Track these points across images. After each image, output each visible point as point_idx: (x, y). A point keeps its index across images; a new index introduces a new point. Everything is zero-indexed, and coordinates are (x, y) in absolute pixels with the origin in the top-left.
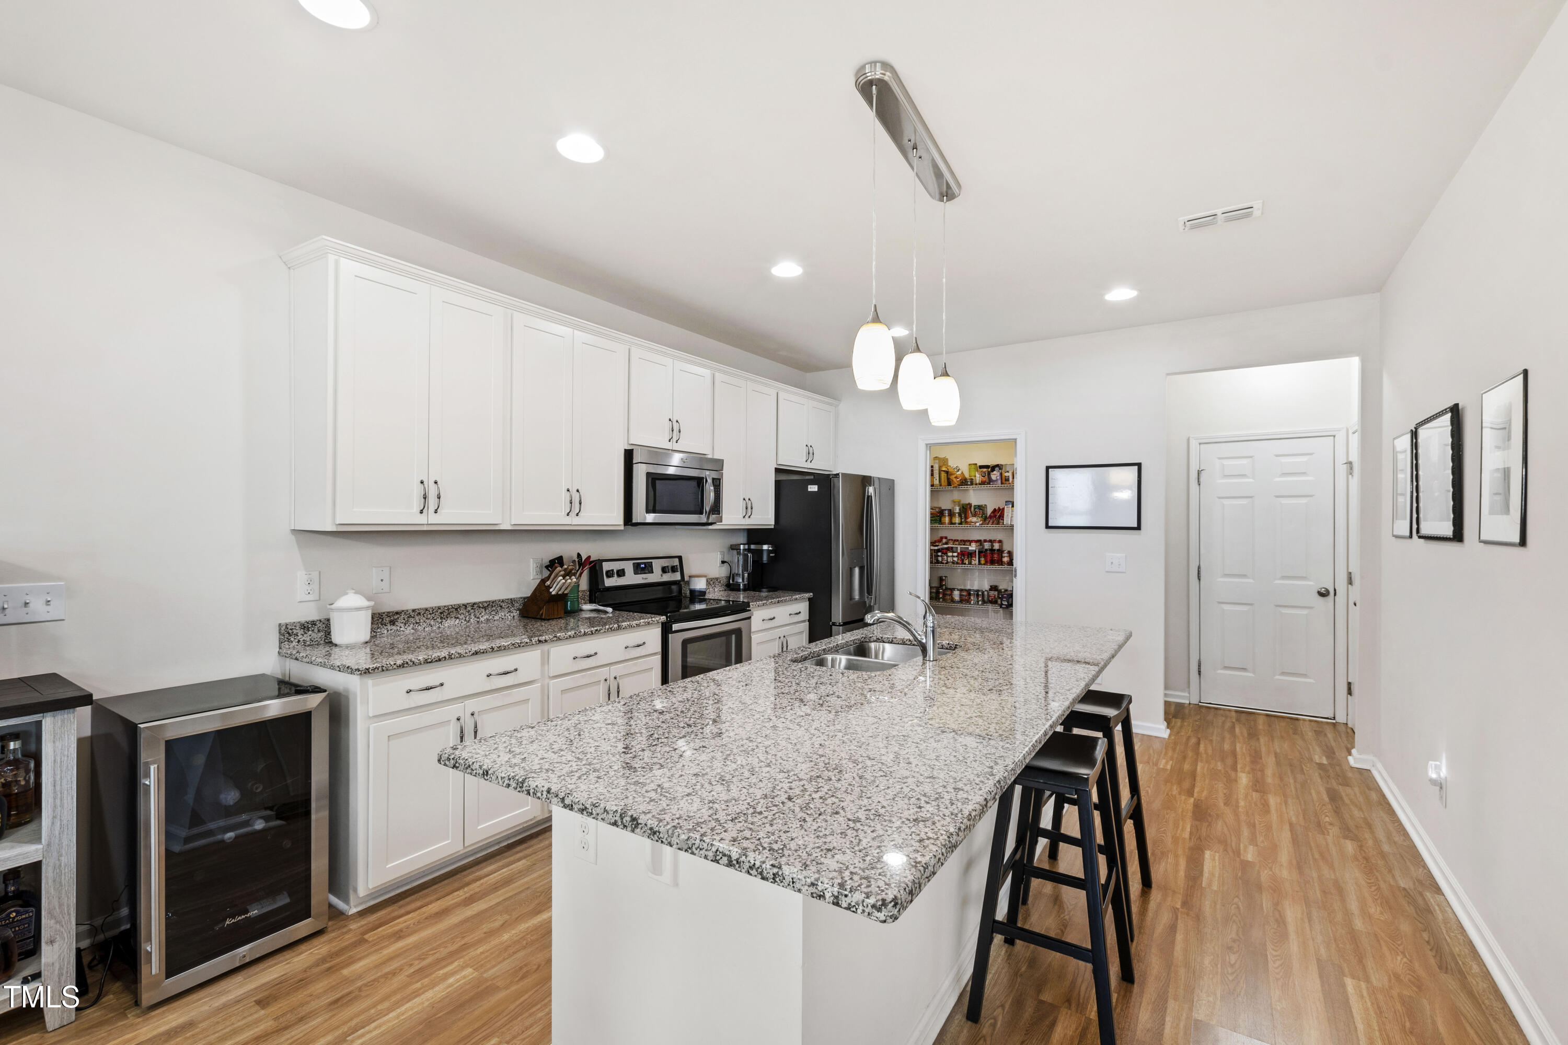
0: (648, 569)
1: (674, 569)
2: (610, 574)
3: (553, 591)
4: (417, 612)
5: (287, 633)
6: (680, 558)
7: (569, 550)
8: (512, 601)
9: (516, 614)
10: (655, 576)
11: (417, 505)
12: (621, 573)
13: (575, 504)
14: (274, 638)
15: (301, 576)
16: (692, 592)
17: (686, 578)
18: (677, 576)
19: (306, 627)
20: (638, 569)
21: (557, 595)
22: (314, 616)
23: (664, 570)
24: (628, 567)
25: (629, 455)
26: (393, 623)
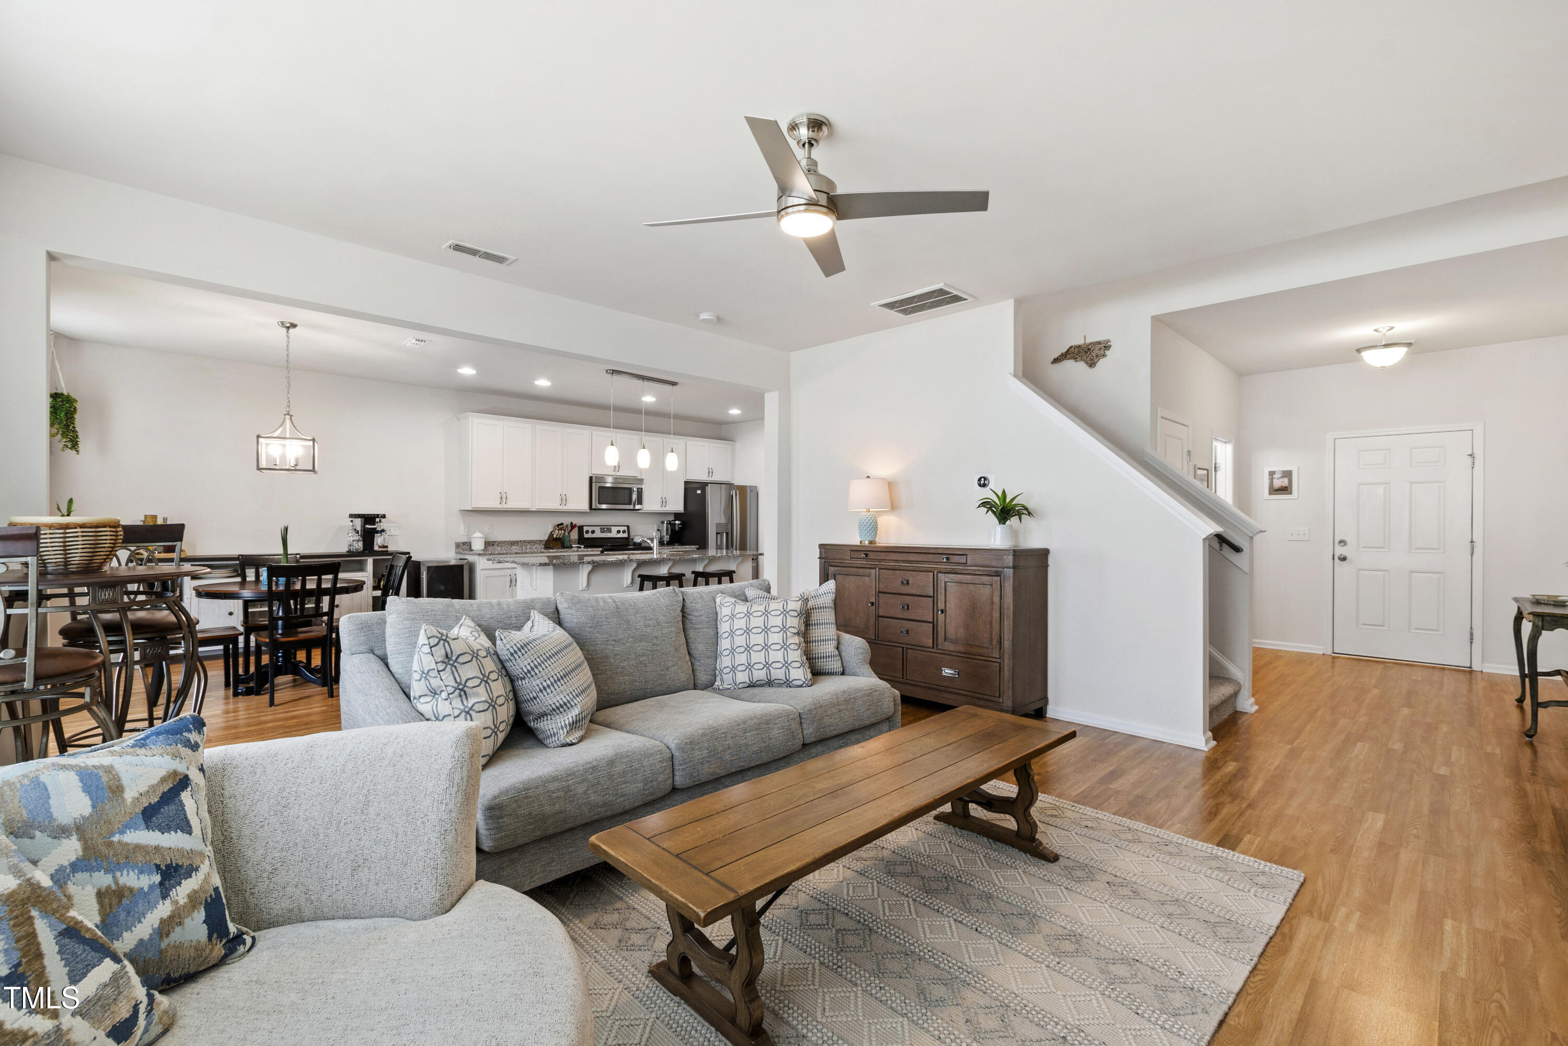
0: (610, 531)
1: (624, 532)
2: (587, 532)
3: (555, 536)
4: (502, 542)
5: (458, 545)
6: (628, 527)
7: (566, 521)
8: (541, 541)
9: (543, 546)
10: (613, 534)
11: (498, 501)
12: (593, 532)
13: (564, 500)
14: (454, 547)
15: (462, 526)
16: (635, 543)
17: (631, 537)
18: (626, 535)
19: (464, 544)
20: (602, 531)
21: (556, 538)
22: (466, 540)
23: (619, 532)
24: (597, 530)
25: (591, 478)
26: (493, 545)
